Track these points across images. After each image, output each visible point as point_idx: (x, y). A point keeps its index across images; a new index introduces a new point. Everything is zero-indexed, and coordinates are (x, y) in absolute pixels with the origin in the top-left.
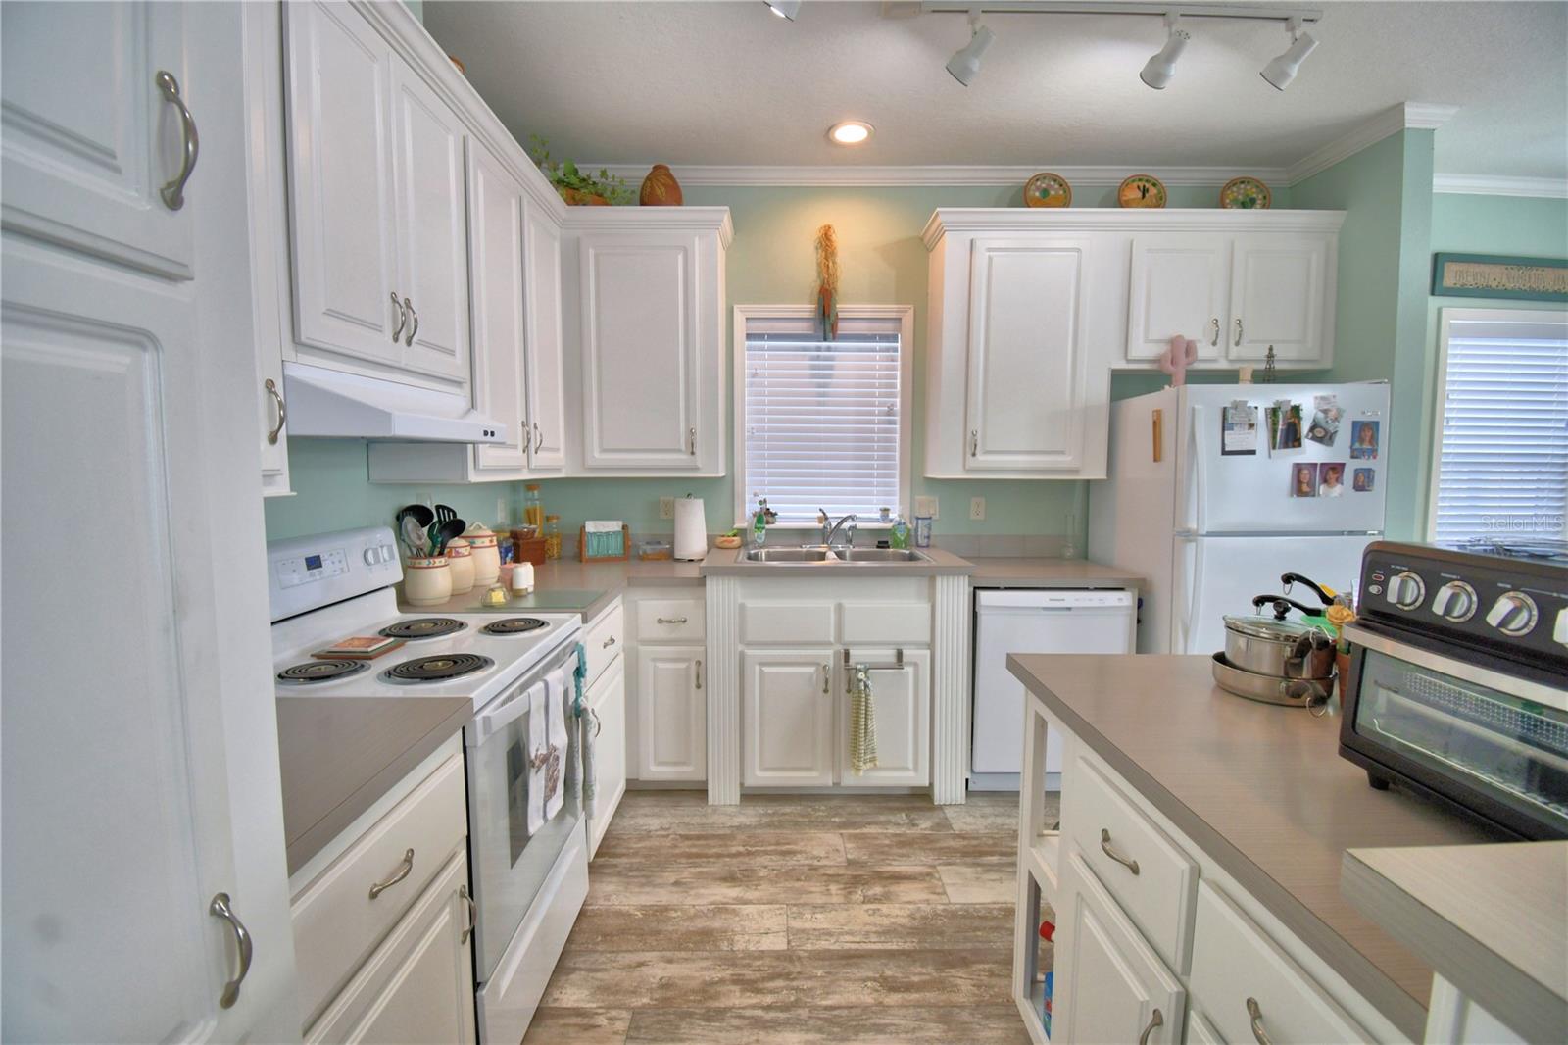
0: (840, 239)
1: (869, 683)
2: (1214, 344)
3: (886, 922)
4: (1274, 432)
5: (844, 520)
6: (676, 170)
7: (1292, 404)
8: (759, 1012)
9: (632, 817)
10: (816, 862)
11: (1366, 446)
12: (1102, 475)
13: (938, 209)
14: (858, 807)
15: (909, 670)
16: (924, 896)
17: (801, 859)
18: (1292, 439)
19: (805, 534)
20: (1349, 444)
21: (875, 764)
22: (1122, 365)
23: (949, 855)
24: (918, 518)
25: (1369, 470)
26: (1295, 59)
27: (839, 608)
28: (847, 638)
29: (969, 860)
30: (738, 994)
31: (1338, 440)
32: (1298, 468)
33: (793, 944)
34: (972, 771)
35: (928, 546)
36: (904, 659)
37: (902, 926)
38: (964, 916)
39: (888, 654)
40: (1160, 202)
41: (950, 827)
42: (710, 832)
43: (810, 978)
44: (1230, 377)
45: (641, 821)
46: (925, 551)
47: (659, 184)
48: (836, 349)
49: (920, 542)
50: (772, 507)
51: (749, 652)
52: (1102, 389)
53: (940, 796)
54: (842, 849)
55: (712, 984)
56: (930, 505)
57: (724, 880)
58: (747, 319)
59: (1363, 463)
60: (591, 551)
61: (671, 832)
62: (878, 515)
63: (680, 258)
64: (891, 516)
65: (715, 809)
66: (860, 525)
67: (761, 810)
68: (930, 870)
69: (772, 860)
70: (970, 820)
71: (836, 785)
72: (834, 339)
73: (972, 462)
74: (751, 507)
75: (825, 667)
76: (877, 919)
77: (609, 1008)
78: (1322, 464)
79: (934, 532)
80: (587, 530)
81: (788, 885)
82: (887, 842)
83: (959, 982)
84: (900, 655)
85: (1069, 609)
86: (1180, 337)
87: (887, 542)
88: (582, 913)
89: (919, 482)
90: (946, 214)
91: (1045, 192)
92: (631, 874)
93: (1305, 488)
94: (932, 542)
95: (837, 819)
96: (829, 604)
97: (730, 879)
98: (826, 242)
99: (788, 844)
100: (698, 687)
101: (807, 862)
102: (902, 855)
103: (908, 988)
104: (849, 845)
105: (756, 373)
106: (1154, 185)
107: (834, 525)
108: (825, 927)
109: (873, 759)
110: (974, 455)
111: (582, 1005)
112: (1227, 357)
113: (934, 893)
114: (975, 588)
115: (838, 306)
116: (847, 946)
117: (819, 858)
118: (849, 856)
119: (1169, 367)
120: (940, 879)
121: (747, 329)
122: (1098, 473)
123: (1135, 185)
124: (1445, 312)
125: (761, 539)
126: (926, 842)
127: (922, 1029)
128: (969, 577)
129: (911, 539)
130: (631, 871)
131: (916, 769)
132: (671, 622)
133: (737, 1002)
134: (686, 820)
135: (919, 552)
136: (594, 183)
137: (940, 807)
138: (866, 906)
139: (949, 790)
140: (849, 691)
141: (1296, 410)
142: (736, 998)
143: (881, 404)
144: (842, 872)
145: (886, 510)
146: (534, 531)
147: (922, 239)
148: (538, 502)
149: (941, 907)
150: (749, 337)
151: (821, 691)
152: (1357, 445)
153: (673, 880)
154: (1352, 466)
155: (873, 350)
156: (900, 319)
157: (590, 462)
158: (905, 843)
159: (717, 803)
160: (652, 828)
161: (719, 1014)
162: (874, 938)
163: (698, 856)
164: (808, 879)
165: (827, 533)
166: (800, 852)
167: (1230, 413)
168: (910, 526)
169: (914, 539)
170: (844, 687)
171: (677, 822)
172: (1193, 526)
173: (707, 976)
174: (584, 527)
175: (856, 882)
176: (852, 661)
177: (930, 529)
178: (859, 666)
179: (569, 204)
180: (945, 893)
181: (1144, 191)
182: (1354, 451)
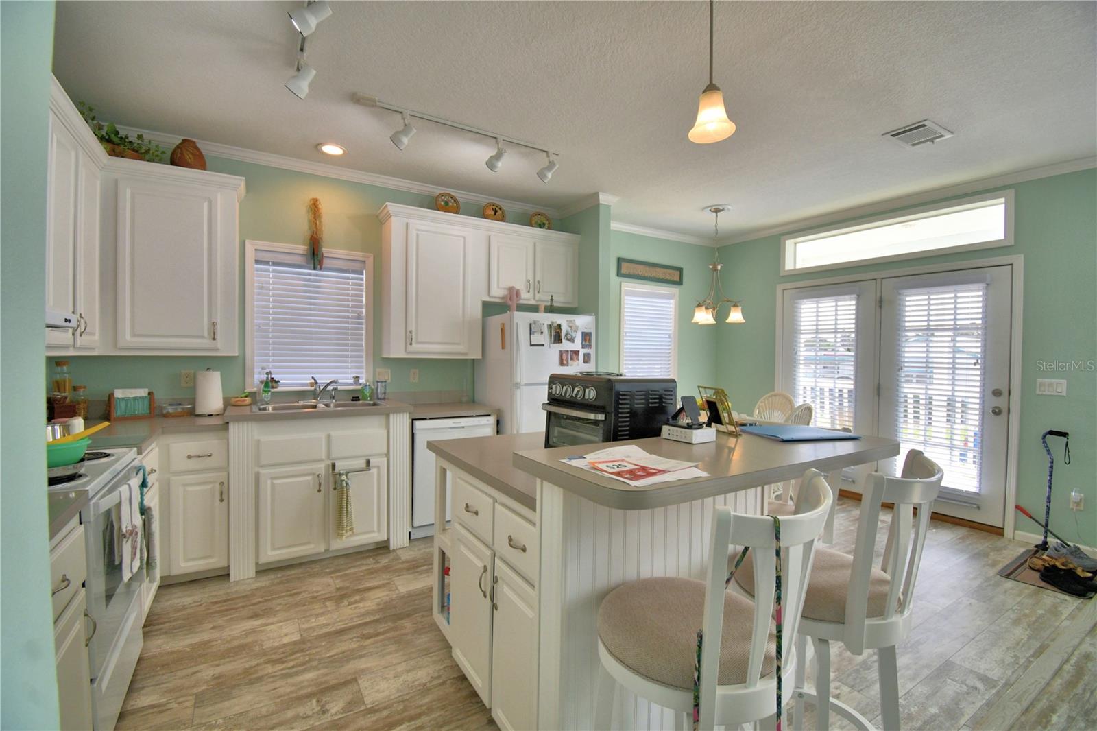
0: (324, 207)
1: (348, 481)
2: (529, 292)
3: (363, 610)
4: (551, 335)
5: (328, 384)
6: (201, 144)
7: (558, 323)
8: (287, 671)
9: (167, 601)
10: (315, 594)
11: (587, 343)
12: (479, 357)
13: (387, 203)
14: (342, 561)
15: (374, 471)
16: (385, 593)
17: (305, 595)
18: (557, 339)
19: (301, 394)
20: (581, 342)
21: (353, 532)
22: (488, 299)
23: (398, 572)
24: (378, 382)
25: (589, 354)
26: (549, 171)
27: (329, 436)
28: (333, 455)
29: (411, 571)
30: (270, 667)
31: (576, 340)
33: (304, 635)
34: (413, 527)
35: (384, 399)
36: (371, 465)
37: (373, 610)
38: (408, 597)
39: (361, 463)
40: (503, 219)
41: (400, 558)
42: (234, 596)
43: (317, 647)
44: (534, 309)
45: (176, 601)
46: (383, 401)
47: (188, 152)
48: (322, 276)
49: (380, 396)
50: (276, 377)
51: (263, 471)
52: (477, 311)
53: (393, 546)
54: (332, 584)
55: (251, 668)
56: (386, 374)
57: (251, 617)
58: (256, 250)
59: (585, 351)
60: (119, 411)
61: (202, 603)
62: (352, 381)
63: (206, 205)
64: (361, 381)
65: (236, 583)
66: (339, 388)
67: (272, 577)
68: (388, 581)
69: (284, 600)
70: (412, 553)
71: (327, 551)
72: (321, 269)
73: (410, 348)
74: (258, 377)
75: (318, 476)
76: (358, 610)
77: (176, 699)
78: (571, 351)
79: (387, 391)
80: (116, 396)
81: (297, 609)
82: (362, 574)
83: (405, 624)
84: (368, 462)
85: (463, 427)
86: (513, 287)
87: (358, 397)
88: (140, 660)
89: (379, 359)
90: (392, 207)
91: (447, 203)
92: (175, 631)
93: (565, 362)
94: (386, 397)
95: (328, 570)
96: (322, 436)
97: (255, 616)
98: (314, 208)
99: (294, 590)
100: (222, 500)
101: (310, 595)
102: (372, 578)
103: (377, 635)
104: (336, 581)
105: (263, 287)
106: (500, 209)
107: (322, 388)
108: (325, 622)
109: (351, 529)
110: (411, 344)
111: (155, 702)
112: (534, 298)
113: (390, 591)
114: (413, 420)
115: (323, 249)
116: (339, 628)
117: (317, 592)
118: (338, 586)
119: (509, 302)
120: (394, 584)
121: (256, 256)
122: (477, 355)
123: (492, 207)
124: (622, 283)
125: (267, 398)
126: (386, 569)
127: (384, 649)
128: (410, 413)
129: (374, 394)
130: (175, 629)
131: (379, 530)
132: (199, 457)
133: (270, 671)
134: (214, 593)
135: (379, 402)
136: (130, 142)
137: (394, 550)
138: (350, 607)
139: (399, 540)
140: (335, 489)
141: (559, 326)
142: (270, 669)
143: (353, 312)
144: (333, 595)
145: (357, 378)
146: (66, 398)
147: (377, 216)
148: (67, 375)
149: (394, 596)
150: (257, 262)
151: (316, 490)
152: (584, 343)
153: (211, 626)
154: (582, 352)
155: (348, 278)
156: (364, 261)
157: (121, 343)
158: (373, 572)
159: (237, 579)
160: (185, 603)
161: (260, 679)
162: (355, 620)
163: (227, 610)
164: (310, 603)
165: (317, 392)
166: (304, 592)
167: (533, 326)
168: (373, 387)
169: (376, 396)
170: (332, 486)
171: (206, 596)
172: (519, 380)
173: (247, 665)
174: (113, 394)
175: (343, 597)
176: (337, 470)
177: (385, 388)
178: (342, 472)
179: (110, 155)
180: (397, 589)
181: (496, 211)
182: (582, 345)
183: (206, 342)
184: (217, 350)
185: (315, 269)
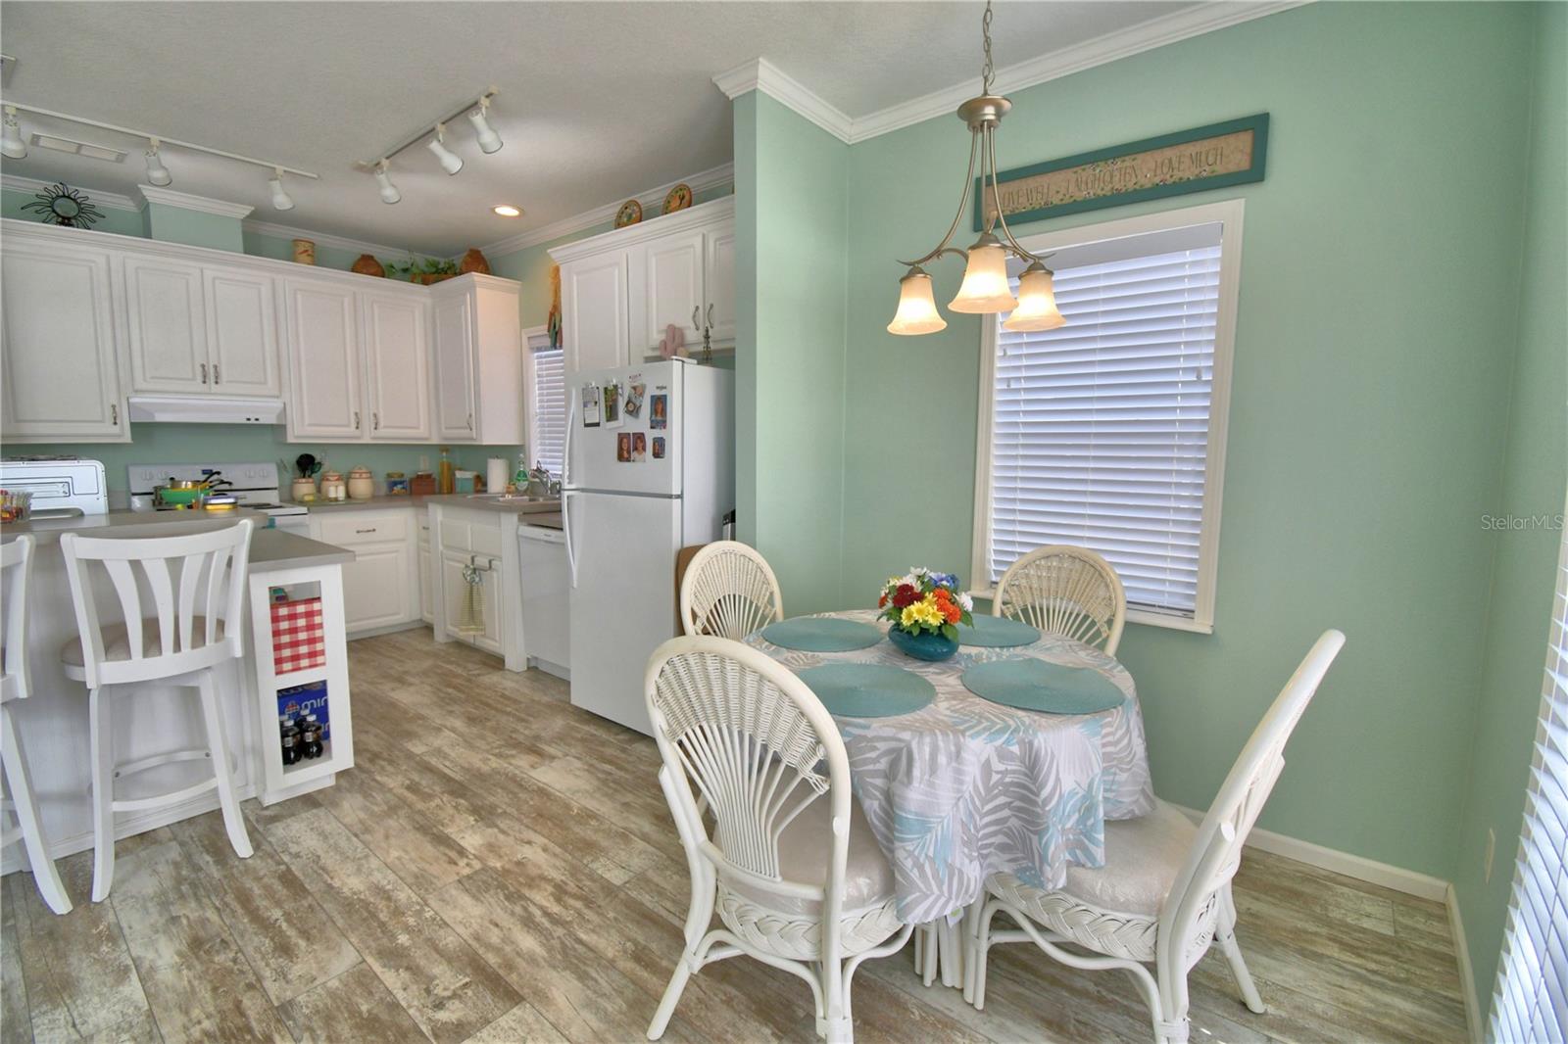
2: (698, 328)
4: (607, 406)
7: (614, 382)
11: (659, 418)
14: (475, 659)
15: (494, 574)
20: (649, 416)
21: (484, 634)
25: (661, 439)
27: (471, 528)
32: (622, 437)
36: (493, 567)
39: (487, 562)
51: (444, 551)
53: (507, 663)
60: (457, 488)
65: (433, 642)
72: (562, 348)
78: (634, 434)
80: (456, 476)
84: (490, 563)
86: (670, 326)
91: (630, 216)
93: (626, 455)
98: (556, 278)
105: (541, 374)
121: (529, 345)
128: (518, 515)
131: (500, 642)
137: (504, 670)
141: (616, 386)
150: (533, 350)
152: (654, 417)
159: (436, 640)
167: (585, 392)
176: (475, 564)
182: (652, 421)
183: (465, 433)
184: (475, 440)
185: (556, 348)
